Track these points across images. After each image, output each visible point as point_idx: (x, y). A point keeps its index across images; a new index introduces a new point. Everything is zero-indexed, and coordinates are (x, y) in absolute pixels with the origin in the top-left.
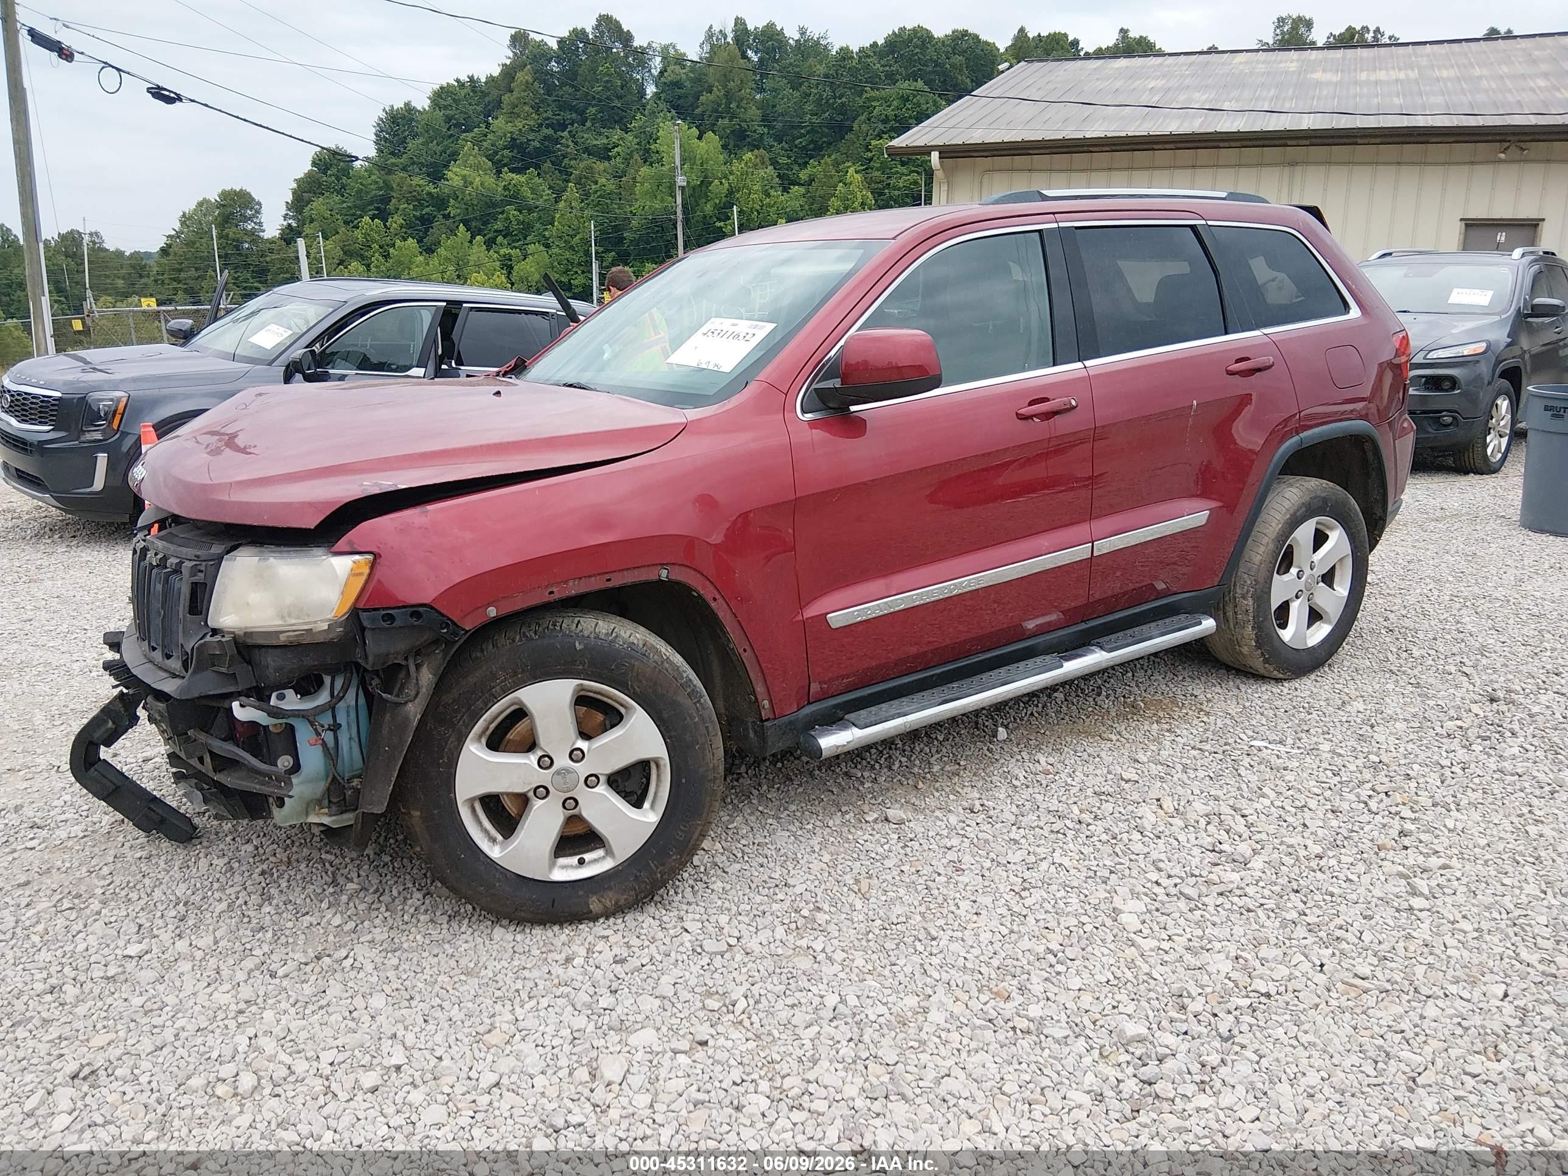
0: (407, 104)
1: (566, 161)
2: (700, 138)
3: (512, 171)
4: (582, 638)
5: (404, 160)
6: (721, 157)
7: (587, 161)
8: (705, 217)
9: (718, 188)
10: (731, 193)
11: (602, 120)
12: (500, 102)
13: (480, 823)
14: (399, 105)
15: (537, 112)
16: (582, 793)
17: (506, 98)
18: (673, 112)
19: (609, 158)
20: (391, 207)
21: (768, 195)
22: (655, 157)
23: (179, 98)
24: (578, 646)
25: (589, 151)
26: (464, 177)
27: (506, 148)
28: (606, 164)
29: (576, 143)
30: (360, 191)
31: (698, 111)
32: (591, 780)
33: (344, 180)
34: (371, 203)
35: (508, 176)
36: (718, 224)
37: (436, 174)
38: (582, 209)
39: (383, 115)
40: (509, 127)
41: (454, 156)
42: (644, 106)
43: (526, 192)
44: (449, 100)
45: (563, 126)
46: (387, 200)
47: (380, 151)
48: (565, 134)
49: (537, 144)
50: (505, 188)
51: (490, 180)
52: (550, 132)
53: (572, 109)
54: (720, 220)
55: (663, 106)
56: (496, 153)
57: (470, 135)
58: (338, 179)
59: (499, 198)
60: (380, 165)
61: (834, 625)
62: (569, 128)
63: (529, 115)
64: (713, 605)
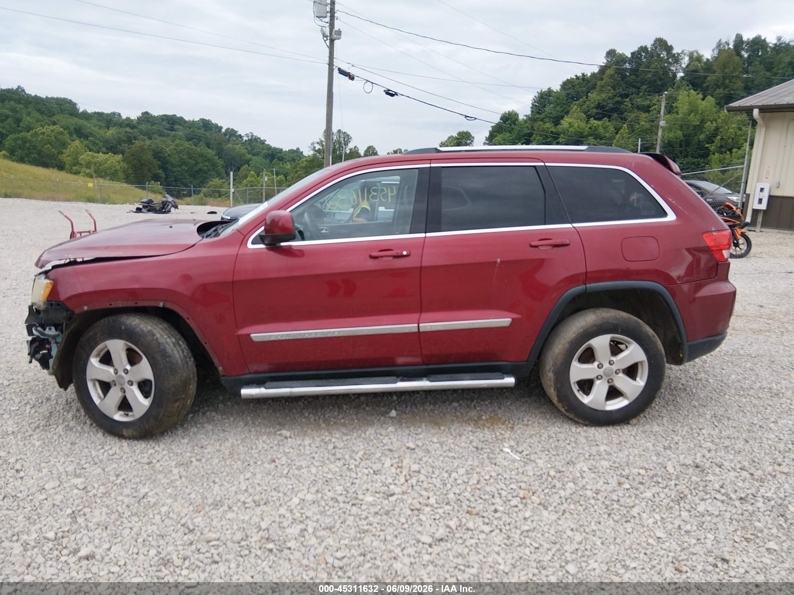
0: (549, 89)
1: (625, 113)
2: (703, 99)
3: (595, 119)
4: (125, 324)
5: (542, 116)
6: (715, 109)
7: (636, 113)
8: (699, 142)
9: (710, 126)
10: (717, 129)
11: (649, 91)
12: (596, 85)
13: (96, 390)
14: (545, 89)
15: (614, 89)
16: (127, 387)
17: (599, 83)
18: (690, 86)
19: (649, 111)
20: (532, 138)
21: (740, 129)
22: (675, 110)
23: (396, 94)
24: (123, 328)
25: (639, 108)
26: (570, 123)
27: (594, 108)
28: (647, 114)
29: (632, 104)
30: (519, 131)
31: (705, 85)
32: (131, 383)
33: (513, 126)
34: (524, 136)
35: (593, 121)
36: (707, 145)
37: (557, 121)
38: (629, 138)
39: (537, 95)
40: (598, 97)
41: (567, 113)
42: (674, 84)
43: (601, 130)
44: (570, 85)
45: (627, 96)
46: (530, 135)
47: (532, 112)
48: (628, 100)
49: (611, 105)
50: (590, 128)
51: (583, 124)
52: (619, 99)
53: (634, 87)
54: (708, 143)
55: (685, 83)
56: (589, 111)
57: (577, 102)
58: (511, 125)
59: (586, 133)
60: (531, 119)
61: (255, 340)
62: (630, 96)
63: (609, 90)
64: (187, 321)
